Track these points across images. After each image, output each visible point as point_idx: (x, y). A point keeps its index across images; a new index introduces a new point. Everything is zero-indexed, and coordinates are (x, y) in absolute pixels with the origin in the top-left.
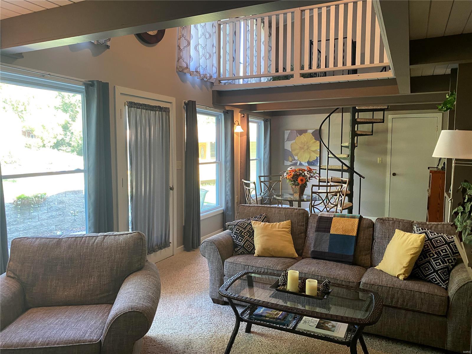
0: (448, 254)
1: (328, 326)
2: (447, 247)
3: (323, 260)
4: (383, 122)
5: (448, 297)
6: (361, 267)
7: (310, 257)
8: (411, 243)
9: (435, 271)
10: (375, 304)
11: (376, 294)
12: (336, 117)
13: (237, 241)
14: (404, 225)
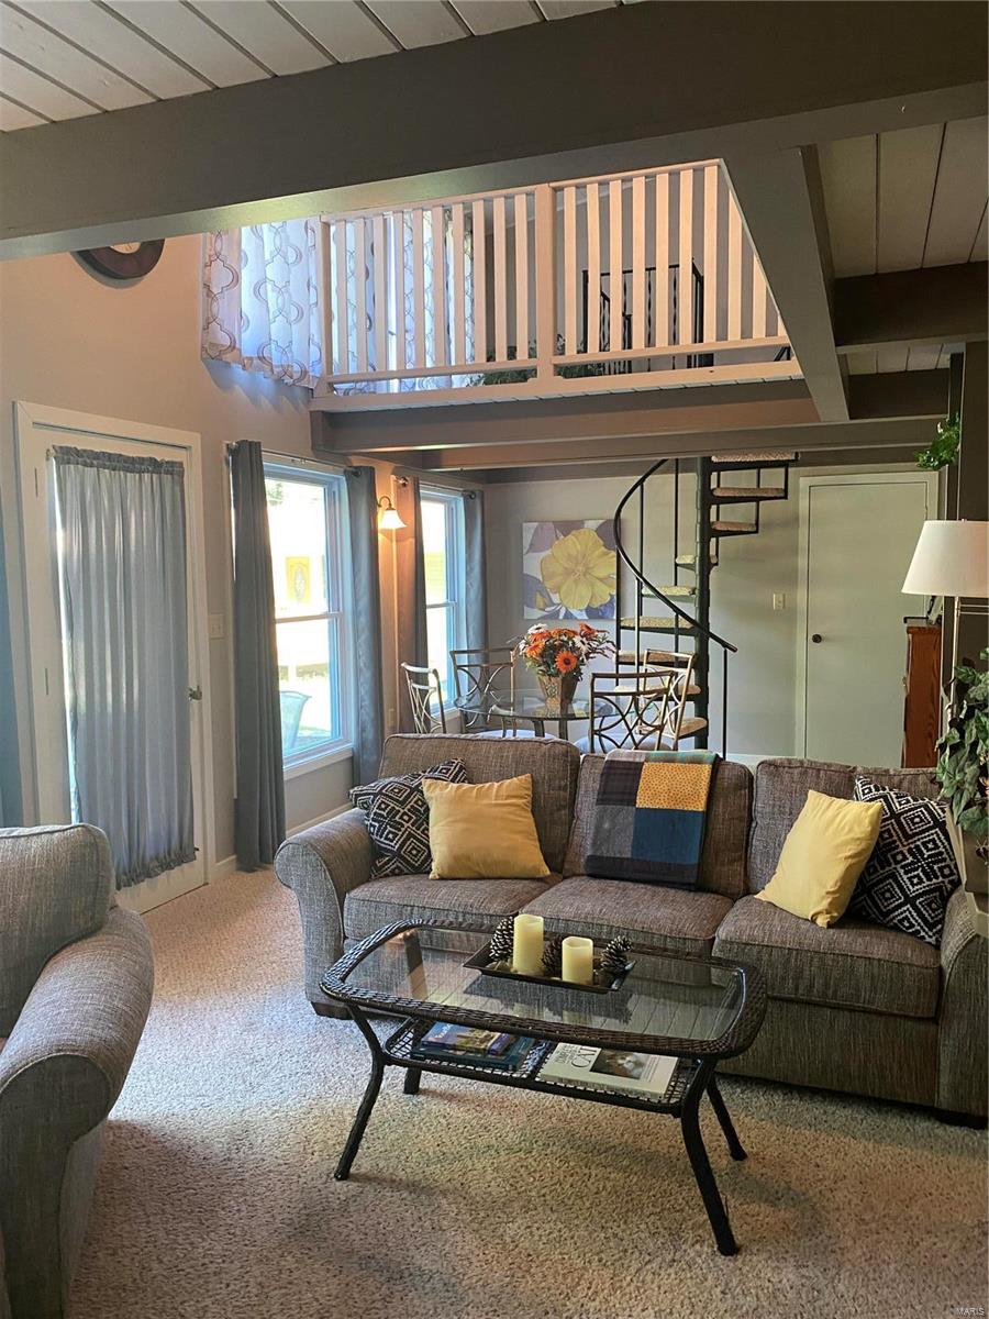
0: (941, 853)
1: (625, 1065)
2: (938, 835)
3: (616, 882)
4: (785, 497)
5: (941, 969)
6: (720, 897)
7: (583, 875)
8: (847, 829)
9: (909, 900)
10: (748, 997)
11: (752, 971)
12: (661, 484)
13: (381, 837)
14: (830, 780)
